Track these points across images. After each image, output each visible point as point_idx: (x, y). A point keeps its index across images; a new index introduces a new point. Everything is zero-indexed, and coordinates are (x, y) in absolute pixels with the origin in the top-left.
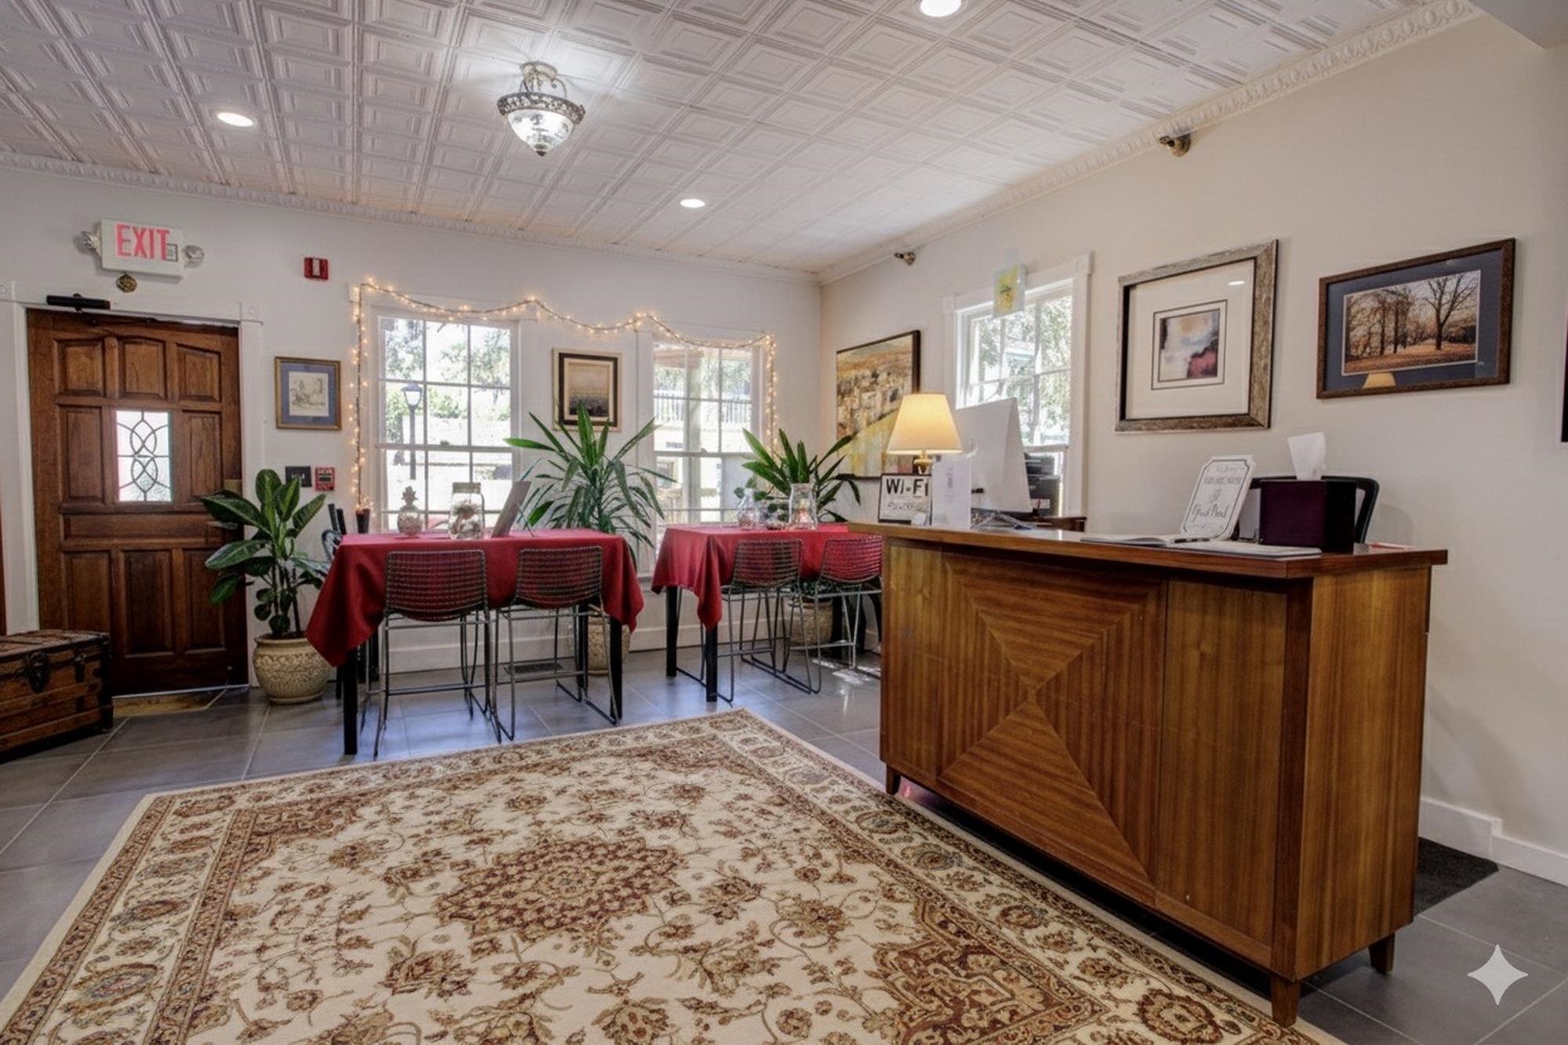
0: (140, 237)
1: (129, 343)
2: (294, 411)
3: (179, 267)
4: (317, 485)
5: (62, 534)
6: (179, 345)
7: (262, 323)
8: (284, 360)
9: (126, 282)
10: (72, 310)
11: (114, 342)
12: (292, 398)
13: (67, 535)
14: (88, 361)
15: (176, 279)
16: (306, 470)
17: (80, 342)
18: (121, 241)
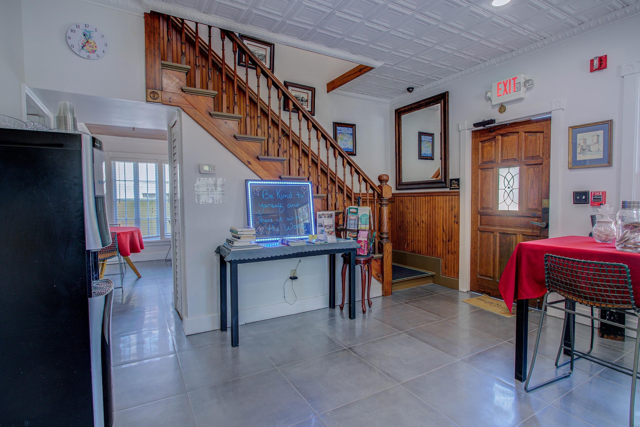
0: (505, 85)
1: (504, 136)
2: (580, 157)
3: (522, 93)
4: (591, 202)
5: (479, 224)
6: (525, 132)
7: (563, 109)
8: (573, 128)
9: (502, 108)
10: (482, 128)
11: (500, 137)
12: (578, 150)
13: (481, 224)
14: (490, 148)
15: (521, 100)
16: (586, 193)
17: (488, 140)
18: (499, 89)
